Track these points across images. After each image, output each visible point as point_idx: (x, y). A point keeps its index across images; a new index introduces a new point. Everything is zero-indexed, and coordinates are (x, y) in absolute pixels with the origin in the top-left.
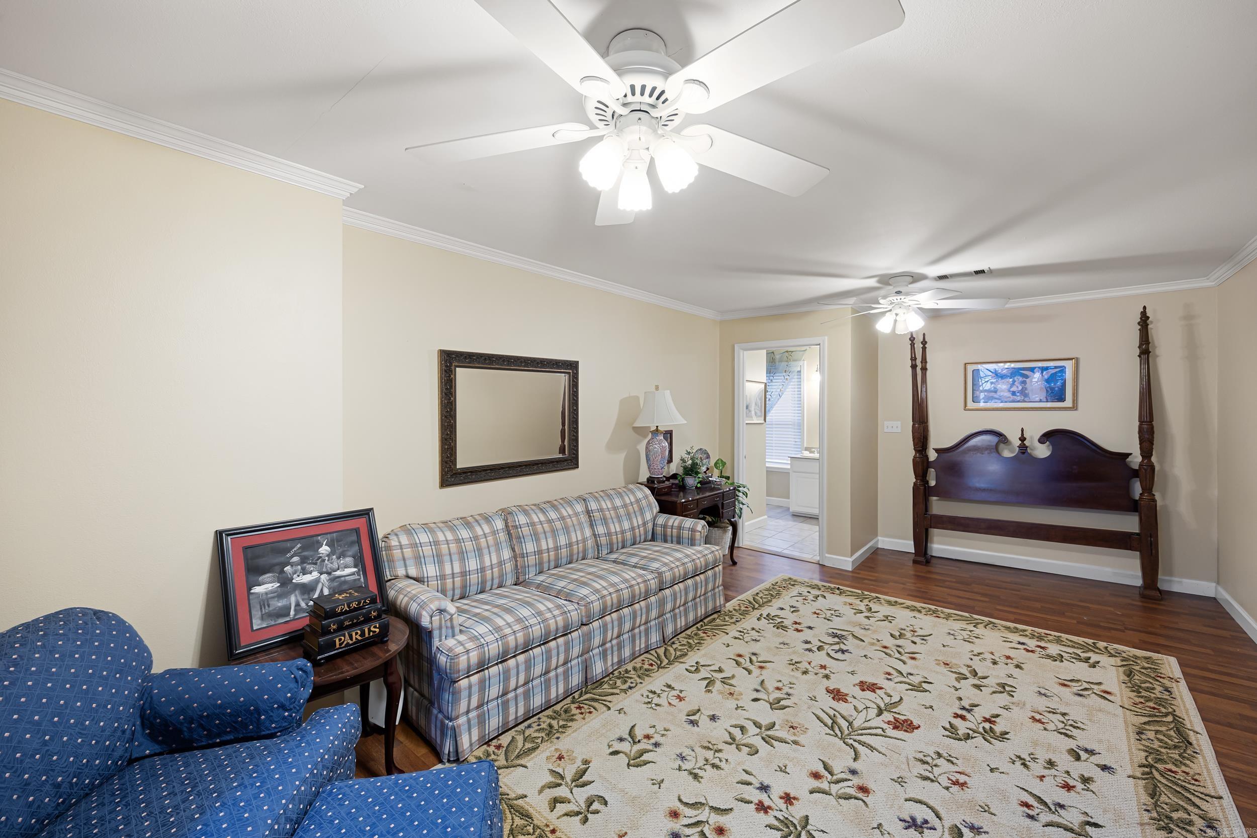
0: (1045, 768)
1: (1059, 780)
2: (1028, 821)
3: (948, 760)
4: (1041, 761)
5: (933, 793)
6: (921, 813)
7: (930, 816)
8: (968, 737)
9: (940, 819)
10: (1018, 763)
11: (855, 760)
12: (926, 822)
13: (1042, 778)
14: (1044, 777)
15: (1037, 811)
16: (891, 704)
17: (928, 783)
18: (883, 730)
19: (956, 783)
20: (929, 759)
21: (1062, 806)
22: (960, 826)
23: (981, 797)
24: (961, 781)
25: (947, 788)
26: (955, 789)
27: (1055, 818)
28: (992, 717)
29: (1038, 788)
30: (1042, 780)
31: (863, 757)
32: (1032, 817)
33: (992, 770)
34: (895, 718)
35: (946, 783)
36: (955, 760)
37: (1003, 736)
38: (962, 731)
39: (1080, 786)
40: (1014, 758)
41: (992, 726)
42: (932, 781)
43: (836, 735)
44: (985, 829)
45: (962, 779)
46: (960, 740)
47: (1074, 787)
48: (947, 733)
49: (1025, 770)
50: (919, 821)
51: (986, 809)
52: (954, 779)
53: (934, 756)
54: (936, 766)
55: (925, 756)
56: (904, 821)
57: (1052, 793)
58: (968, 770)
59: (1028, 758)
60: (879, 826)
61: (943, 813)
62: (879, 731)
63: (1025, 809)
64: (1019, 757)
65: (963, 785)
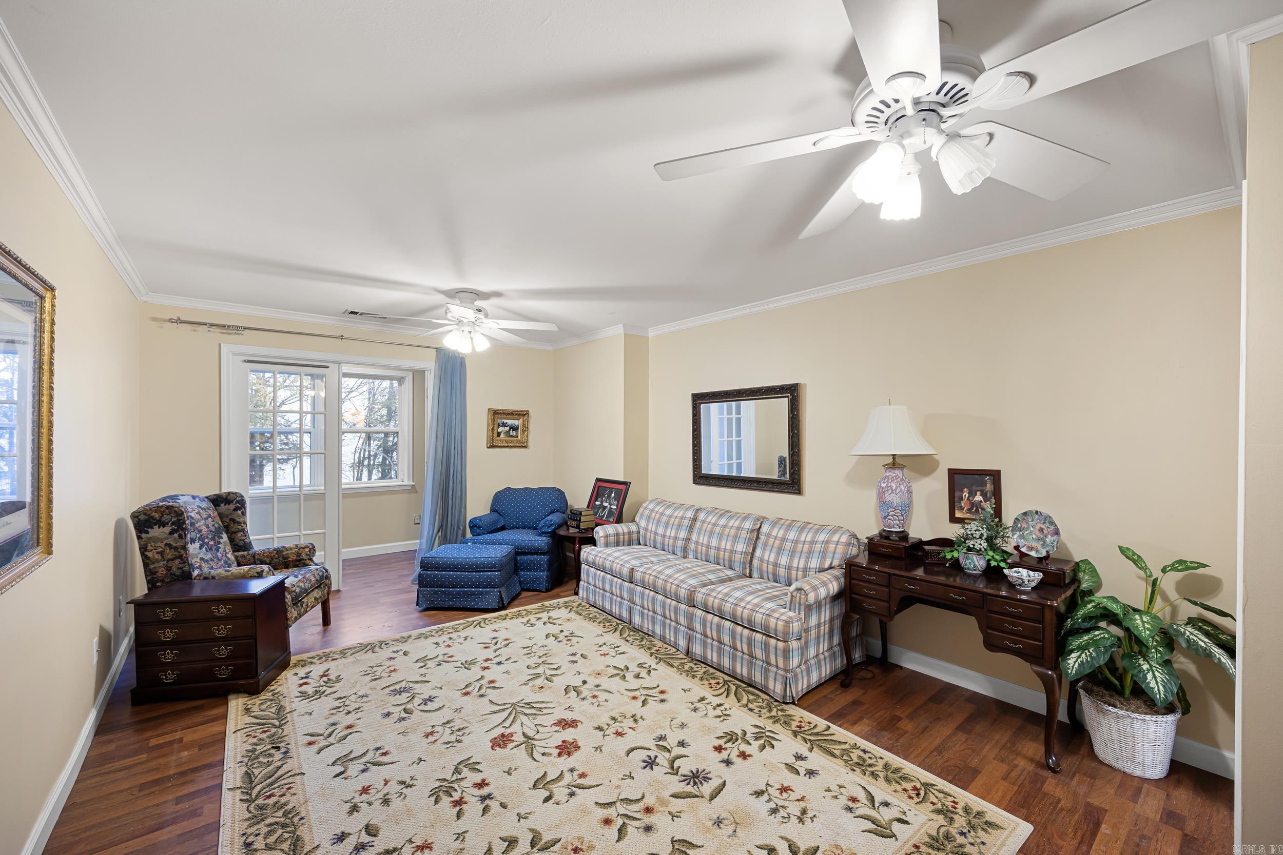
0: (388, 794)
1: (373, 791)
2: (378, 745)
3: (449, 743)
4: (393, 797)
5: (437, 719)
6: (430, 706)
7: (426, 708)
8: (457, 771)
9: (421, 711)
10: (408, 780)
11: (490, 701)
12: (425, 704)
13: (386, 782)
14: (385, 784)
15: (377, 755)
16: (532, 749)
17: (445, 721)
18: (505, 727)
19: (432, 733)
20: (460, 733)
21: (363, 771)
22: (410, 715)
23: (412, 737)
24: (430, 737)
25: (433, 727)
26: (429, 730)
27: (364, 760)
28: (461, 809)
29: (385, 772)
30: (385, 780)
31: (489, 705)
32: (378, 749)
33: (420, 760)
34: (513, 741)
35: (437, 729)
36: (446, 746)
37: (436, 796)
38: (465, 772)
39: (358, 799)
40: (415, 782)
41: (452, 799)
42: (444, 724)
43: (518, 702)
44: (397, 723)
45: (431, 739)
46: (459, 764)
47: (361, 795)
48: (472, 761)
49: (400, 779)
50: (429, 703)
51: (404, 733)
52: (435, 734)
53: (459, 738)
54: (452, 733)
55: (464, 733)
56: (434, 697)
57: (375, 776)
58: (433, 747)
59: (404, 791)
60: (441, 688)
61: (421, 713)
62: (507, 724)
63: (384, 751)
64: (411, 786)
65: (427, 736)
